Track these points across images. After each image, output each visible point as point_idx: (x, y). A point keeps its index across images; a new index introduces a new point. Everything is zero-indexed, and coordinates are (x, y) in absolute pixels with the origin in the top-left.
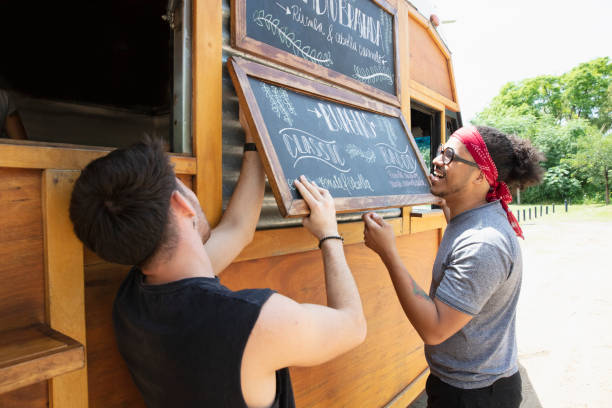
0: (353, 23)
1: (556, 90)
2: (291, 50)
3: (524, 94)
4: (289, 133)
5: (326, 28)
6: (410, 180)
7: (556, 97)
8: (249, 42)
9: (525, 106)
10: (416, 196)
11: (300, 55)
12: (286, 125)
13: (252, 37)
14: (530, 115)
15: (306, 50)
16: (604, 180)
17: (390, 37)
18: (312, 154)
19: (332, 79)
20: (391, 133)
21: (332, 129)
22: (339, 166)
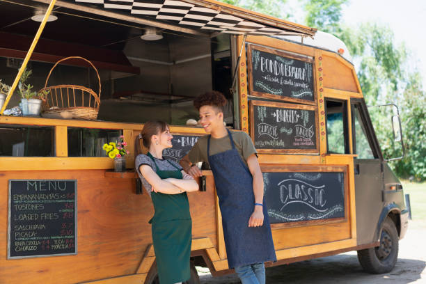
0: (291, 74)
2: (267, 92)
11: (270, 93)
13: (255, 92)
15: (272, 90)
17: (311, 74)
19: (283, 99)
20: (307, 119)
21: (278, 121)
22: (274, 137)
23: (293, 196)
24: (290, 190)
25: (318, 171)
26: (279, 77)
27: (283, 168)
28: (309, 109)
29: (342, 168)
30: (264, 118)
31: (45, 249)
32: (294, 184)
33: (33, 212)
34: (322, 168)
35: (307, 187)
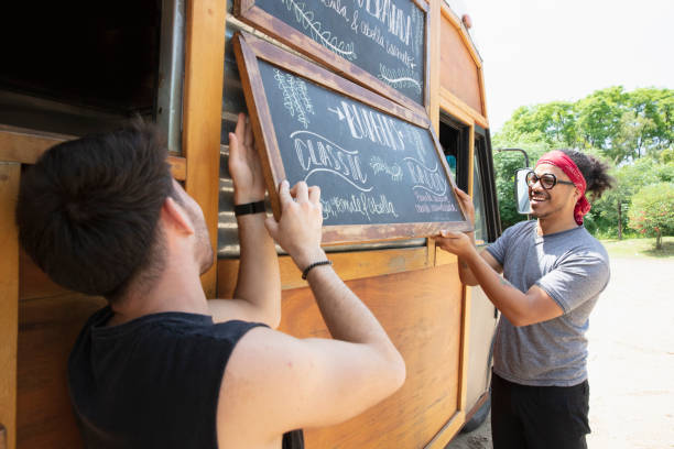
0: (381, 13)
1: (570, 117)
2: (308, 32)
3: (537, 120)
4: (304, 137)
5: (350, 13)
6: (438, 204)
7: (570, 125)
8: (257, 13)
9: (538, 133)
10: (446, 223)
11: (319, 41)
12: (301, 126)
13: (261, 7)
14: (543, 143)
15: (326, 36)
16: (617, 214)
17: (421, 37)
18: (328, 167)
19: (355, 76)
21: (354, 134)
22: (359, 183)
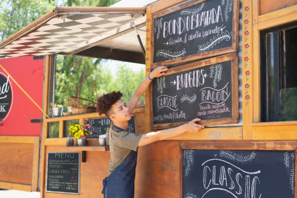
0: (200, 23)
5: (183, 38)
15: (174, 54)
18: (165, 105)
20: (218, 76)
21: (178, 89)
22: (174, 108)
23: (217, 182)
24: (214, 173)
25: (252, 149)
26: (182, 36)
27: (209, 145)
28: (220, 61)
29: (291, 144)
30: (164, 89)
31: (62, 189)
32: (219, 165)
33: (58, 169)
34: (258, 145)
35: (235, 171)
